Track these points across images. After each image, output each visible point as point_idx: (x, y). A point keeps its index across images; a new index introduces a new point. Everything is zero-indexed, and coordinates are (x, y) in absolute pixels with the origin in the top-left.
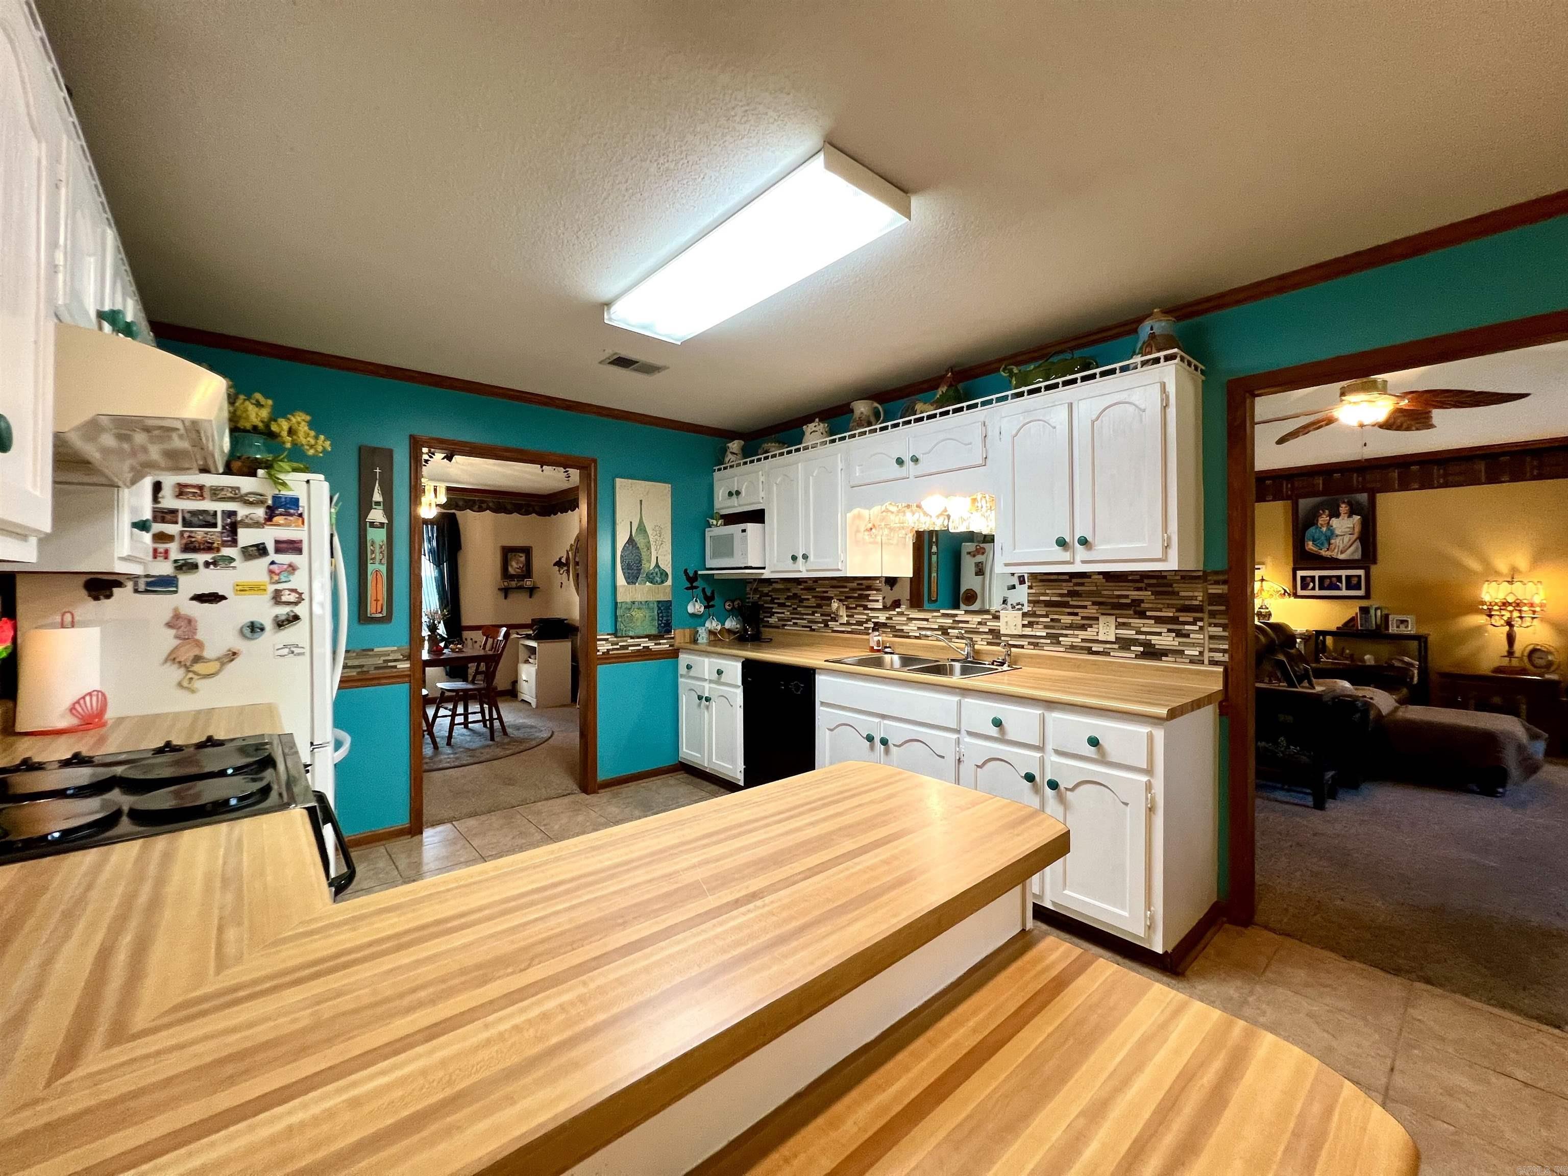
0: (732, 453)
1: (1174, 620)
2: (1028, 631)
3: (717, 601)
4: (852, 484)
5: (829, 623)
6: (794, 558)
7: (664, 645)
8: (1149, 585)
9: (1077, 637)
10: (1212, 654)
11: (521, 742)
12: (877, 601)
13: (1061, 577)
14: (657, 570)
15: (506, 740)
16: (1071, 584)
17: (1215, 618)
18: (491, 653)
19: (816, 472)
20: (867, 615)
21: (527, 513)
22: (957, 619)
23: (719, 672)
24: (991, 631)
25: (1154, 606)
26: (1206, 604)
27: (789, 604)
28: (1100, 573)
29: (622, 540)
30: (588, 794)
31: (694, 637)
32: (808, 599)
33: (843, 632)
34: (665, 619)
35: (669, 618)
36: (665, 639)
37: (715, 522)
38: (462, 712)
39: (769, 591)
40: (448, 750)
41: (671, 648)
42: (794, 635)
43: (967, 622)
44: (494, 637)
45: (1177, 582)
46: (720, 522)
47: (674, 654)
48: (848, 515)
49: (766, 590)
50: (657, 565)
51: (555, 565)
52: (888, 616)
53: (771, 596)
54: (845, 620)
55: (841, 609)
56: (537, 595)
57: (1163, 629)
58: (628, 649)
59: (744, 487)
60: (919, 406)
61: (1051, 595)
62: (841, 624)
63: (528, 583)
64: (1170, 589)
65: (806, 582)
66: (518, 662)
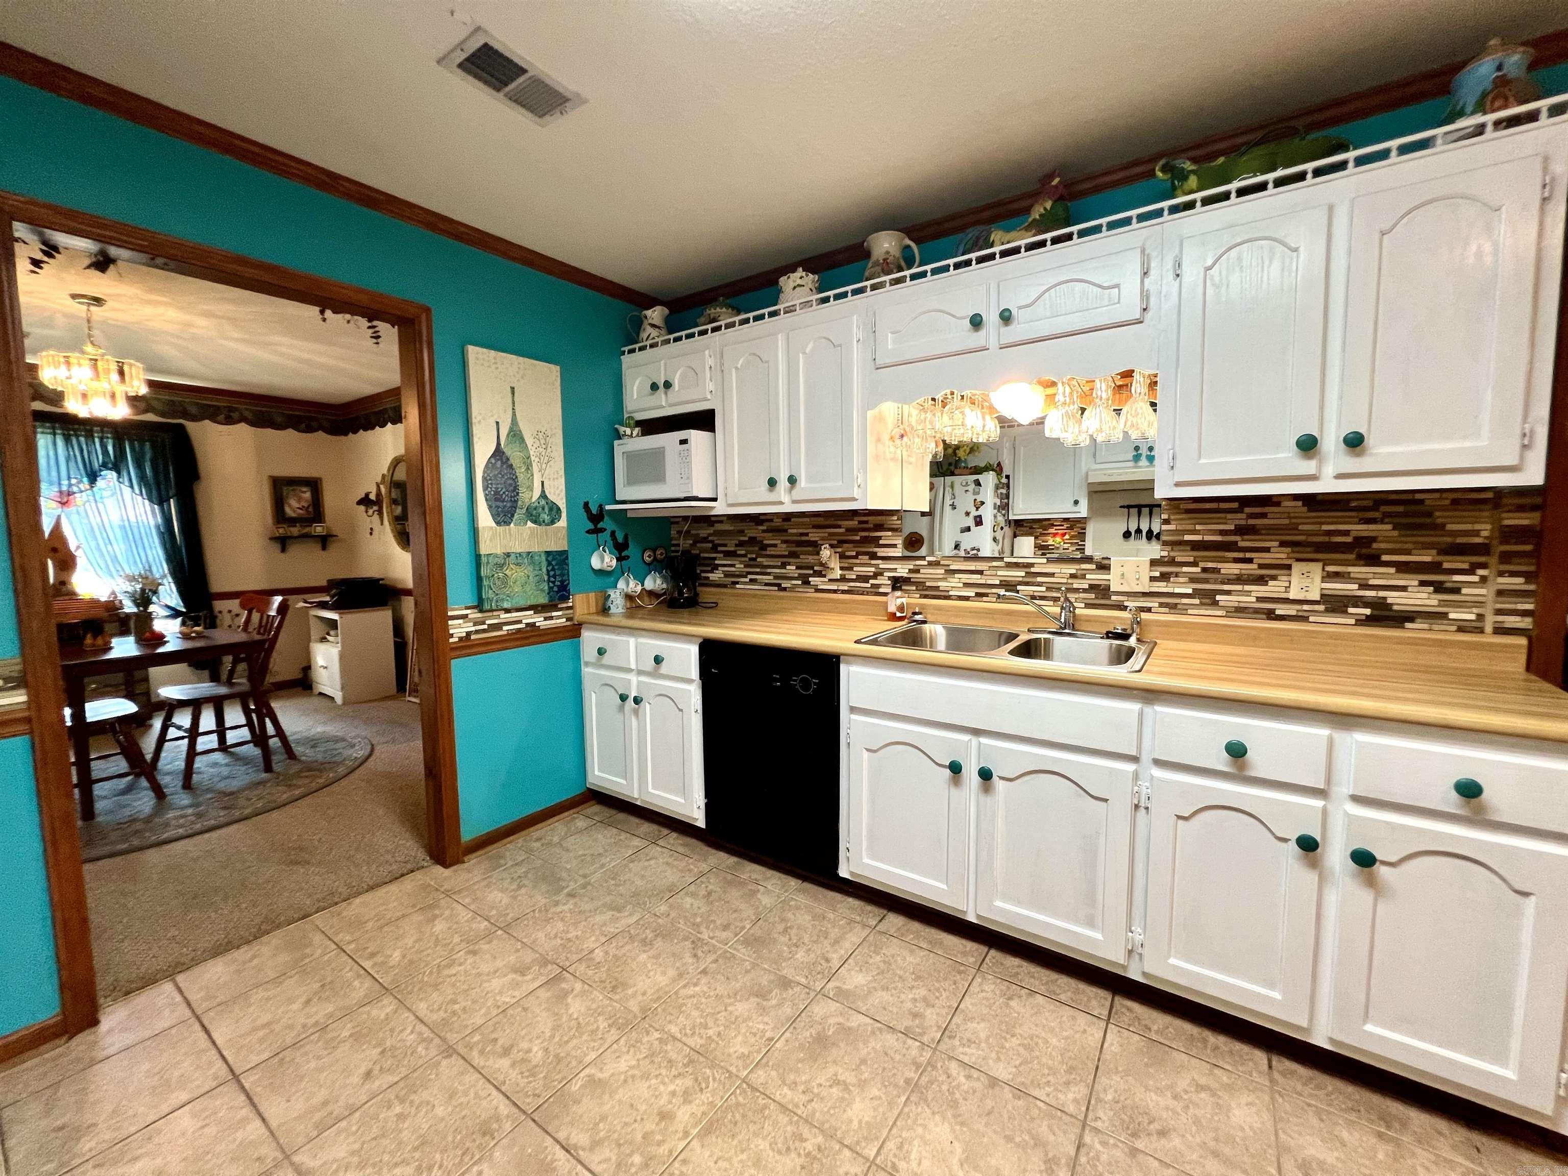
0: (653, 326)
1: (1435, 567)
2: (1161, 587)
3: (632, 551)
4: (879, 362)
5: (810, 579)
6: (772, 483)
7: (558, 620)
8: (1386, 515)
9: (1251, 595)
10: (1500, 618)
11: (320, 771)
12: (894, 546)
13: (1223, 505)
14: (543, 502)
15: (295, 768)
16: (1244, 516)
17: (1510, 563)
18: (258, 637)
19: (810, 346)
20: (876, 566)
21: (309, 430)
22: (1033, 570)
23: (658, 660)
24: (1093, 588)
25: (1398, 546)
26: (1495, 542)
27: (743, 552)
28: (1296, 497)
29: (483, 453)
30: (446, 866)
31: (604, 604)
32: (775, 546)
33: (835, 591)
34: (558, 578)
35: (565, 578)
36: (561, 609)
37: (628, 431)
38: (213, 727)
39: (710, 535)
40: (184, 799)
41: (569, 623)
42: (755, 596)
43: (1052, 575)
44: (263, 611)
45: (1443, 509)
46: (635, 433)
47: (573, 631)
48: (870, 414)
49: (703, 533)
50: (543, 496)
51: (360, 503)
52: (912, 567)
53: (712, 542)
54: (838, 573)
55: (833, 558)
56: (333, 548)
57: (1412, 581)
58: (501, 629)
59: (678, 376)
60: (996, 236)
61: (1204, 532)
62: (830, 580)
63: (319, 529)
64: (1428, 520)
65: (771, 520)
66: (309, 641)
